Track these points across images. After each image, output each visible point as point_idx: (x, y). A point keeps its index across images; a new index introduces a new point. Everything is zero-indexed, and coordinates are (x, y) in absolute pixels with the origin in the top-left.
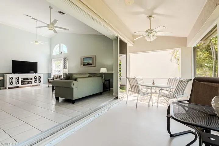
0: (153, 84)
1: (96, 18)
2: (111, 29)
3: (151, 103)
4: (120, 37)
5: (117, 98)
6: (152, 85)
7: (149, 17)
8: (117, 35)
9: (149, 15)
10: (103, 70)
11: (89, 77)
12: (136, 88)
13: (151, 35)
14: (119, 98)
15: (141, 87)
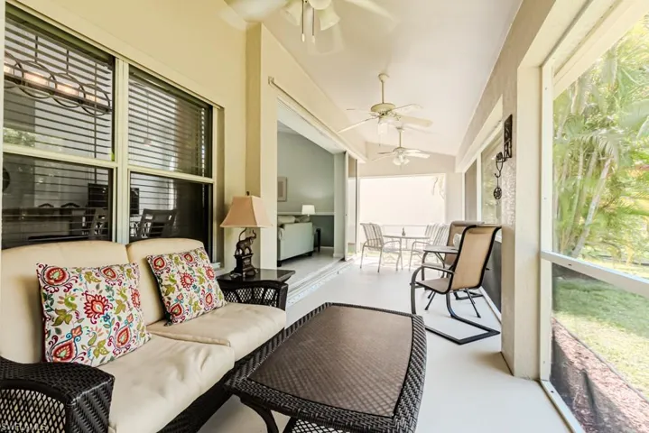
0: (404, 234)
1: (309, 119)
2: (337, 142)
3: (399, 267)
4: (349, 152)
5: (343, 260)
6: (401, 235)
7: (399, 128)
8: (345, 148)
9: (400, 126)
10: (308, 210)
11: (296, 222)
12: (377, 242)
13: (401, 157)
14: (347, 259)
15: (385, 240)
